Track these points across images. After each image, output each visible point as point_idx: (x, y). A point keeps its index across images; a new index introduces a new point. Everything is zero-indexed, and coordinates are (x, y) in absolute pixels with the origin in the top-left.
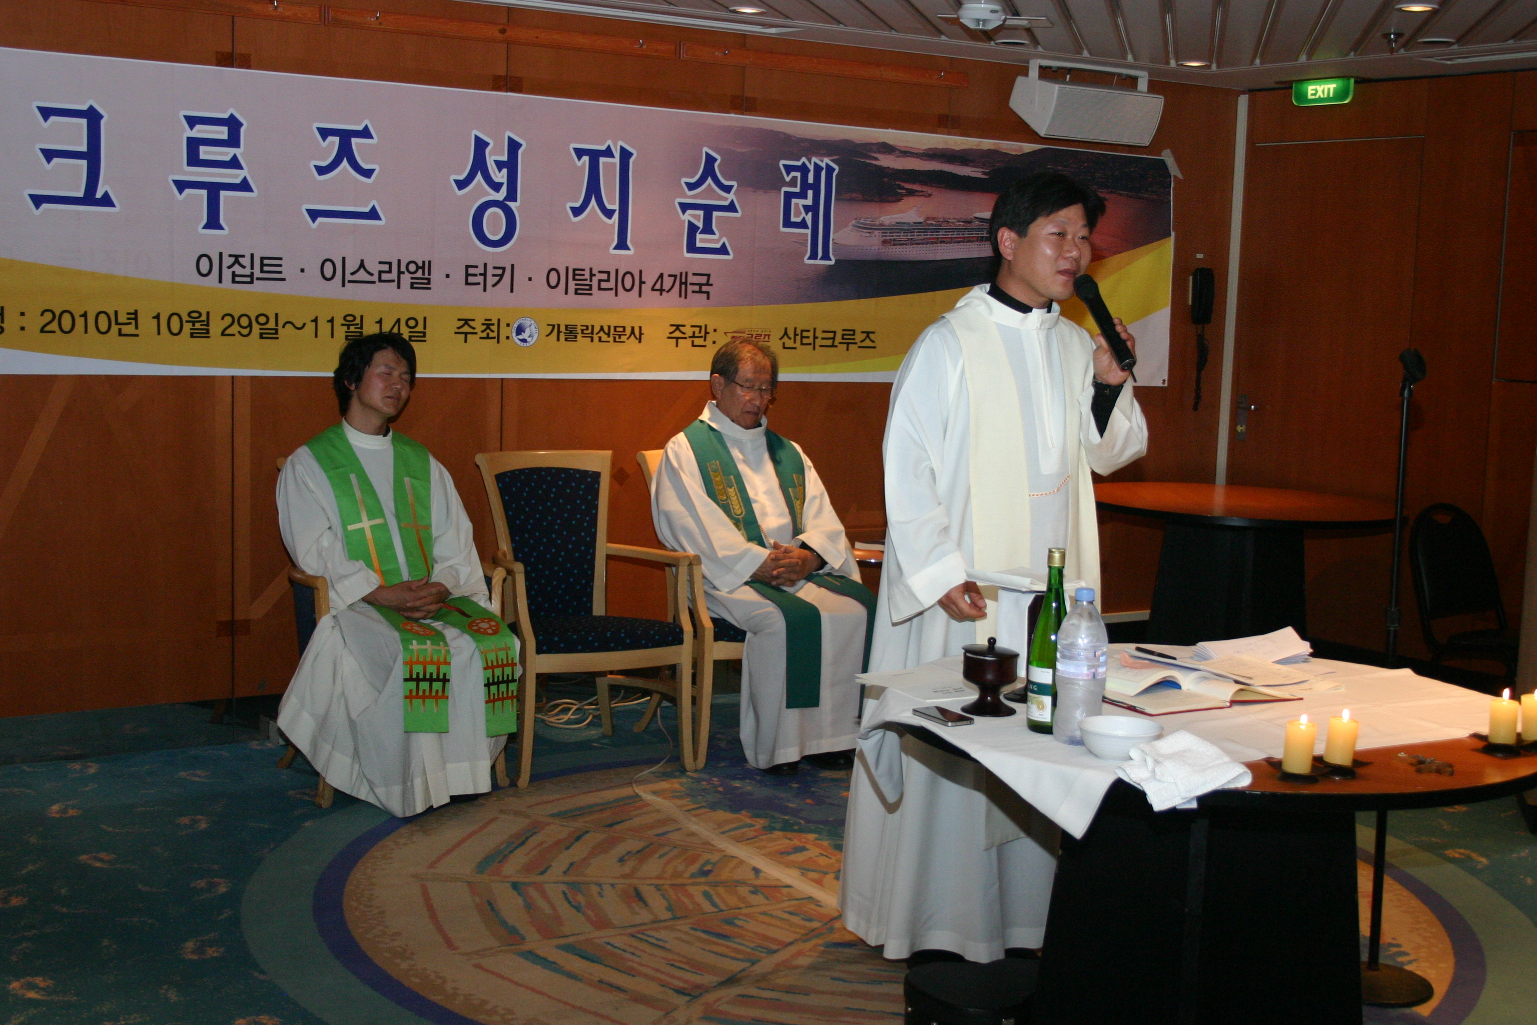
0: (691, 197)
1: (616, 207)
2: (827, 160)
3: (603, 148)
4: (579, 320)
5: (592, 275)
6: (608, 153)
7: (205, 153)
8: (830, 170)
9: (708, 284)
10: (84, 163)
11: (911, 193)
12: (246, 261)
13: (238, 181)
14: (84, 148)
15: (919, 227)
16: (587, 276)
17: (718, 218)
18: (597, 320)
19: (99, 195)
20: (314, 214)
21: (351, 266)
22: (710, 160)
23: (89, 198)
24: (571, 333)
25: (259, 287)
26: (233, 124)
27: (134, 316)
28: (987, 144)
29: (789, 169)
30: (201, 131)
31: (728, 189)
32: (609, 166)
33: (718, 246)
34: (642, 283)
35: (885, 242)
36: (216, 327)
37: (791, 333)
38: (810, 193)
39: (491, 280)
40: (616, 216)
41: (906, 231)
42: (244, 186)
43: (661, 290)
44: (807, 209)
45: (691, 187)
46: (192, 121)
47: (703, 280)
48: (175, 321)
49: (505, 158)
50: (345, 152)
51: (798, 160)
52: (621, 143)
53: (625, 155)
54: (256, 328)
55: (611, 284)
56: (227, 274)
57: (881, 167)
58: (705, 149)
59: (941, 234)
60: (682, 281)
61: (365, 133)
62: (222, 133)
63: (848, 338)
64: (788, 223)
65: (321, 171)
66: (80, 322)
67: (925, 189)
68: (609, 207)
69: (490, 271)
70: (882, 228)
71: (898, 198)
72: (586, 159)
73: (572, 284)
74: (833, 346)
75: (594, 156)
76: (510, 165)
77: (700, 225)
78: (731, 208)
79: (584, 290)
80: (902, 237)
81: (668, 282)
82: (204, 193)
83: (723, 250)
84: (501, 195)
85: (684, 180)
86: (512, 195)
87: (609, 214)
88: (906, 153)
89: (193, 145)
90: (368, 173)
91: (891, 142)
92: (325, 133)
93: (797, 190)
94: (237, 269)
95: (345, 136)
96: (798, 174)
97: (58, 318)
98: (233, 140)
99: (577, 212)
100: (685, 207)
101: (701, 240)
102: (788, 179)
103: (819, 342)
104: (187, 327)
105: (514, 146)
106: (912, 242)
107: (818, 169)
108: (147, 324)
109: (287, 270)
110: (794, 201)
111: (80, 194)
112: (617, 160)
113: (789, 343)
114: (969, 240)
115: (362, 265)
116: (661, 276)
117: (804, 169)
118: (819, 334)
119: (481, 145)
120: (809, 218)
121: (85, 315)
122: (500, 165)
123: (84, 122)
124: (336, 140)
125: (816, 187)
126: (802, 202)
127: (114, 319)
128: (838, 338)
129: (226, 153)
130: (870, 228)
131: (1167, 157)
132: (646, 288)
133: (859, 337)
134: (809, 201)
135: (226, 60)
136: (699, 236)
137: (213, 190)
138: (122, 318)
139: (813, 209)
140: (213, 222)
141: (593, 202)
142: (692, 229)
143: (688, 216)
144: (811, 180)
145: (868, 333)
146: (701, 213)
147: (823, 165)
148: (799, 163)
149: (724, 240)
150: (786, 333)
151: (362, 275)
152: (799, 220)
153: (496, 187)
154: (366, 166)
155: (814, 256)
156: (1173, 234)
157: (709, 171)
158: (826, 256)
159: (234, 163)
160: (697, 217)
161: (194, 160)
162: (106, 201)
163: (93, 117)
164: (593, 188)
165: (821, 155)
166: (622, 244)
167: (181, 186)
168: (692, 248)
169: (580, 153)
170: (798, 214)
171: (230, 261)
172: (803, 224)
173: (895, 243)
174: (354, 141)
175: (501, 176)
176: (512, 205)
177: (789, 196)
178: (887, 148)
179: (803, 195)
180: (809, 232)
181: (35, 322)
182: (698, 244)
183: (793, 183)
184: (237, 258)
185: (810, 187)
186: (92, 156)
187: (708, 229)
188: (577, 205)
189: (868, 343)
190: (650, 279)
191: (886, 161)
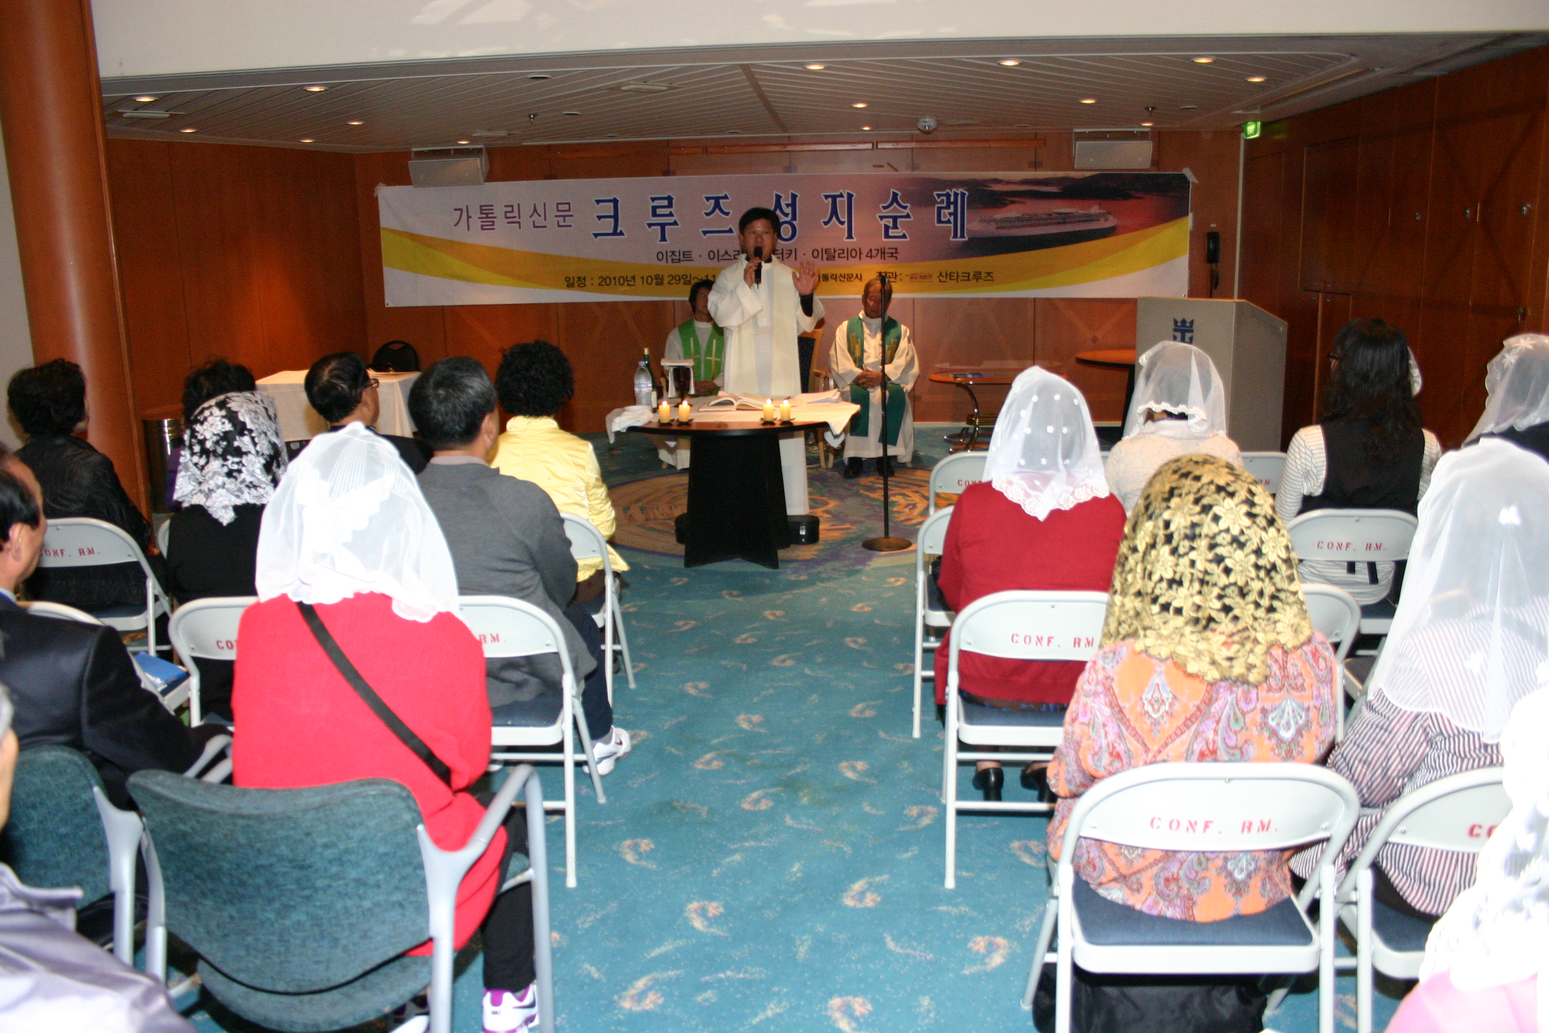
0: (885, 213)
1: (846, 220)
2: (961, 190)
3: (838, 193)
4: (829, 272)
5: (835, 251)
6: (841, 196)
7: (659, 211)
8: (963, 195)
9: (896, 253)
10: (612, 220)
11: (1013, 202)
12: (677, 254)
13: (672, 221)
14: (612, 214)
15: (1018, 219)
16: (832, 251)
17: (901, 222)
18: (838, 271)
19: (618, 231)
20: (705, 233)
21: (722, 253)
22: (895, 195)
23: (615, 233)
24: (826, 278)
25: (683, 264)
26: (670, 199)
27: (634, 278)
28: (1060, 174)
29: (939, 196)
30: (657, 203)
31: (905, 208)
32: (842, 203)
33: (901, 234)
34: (861, 254)
35: (998, 228)
36: (666, 280)
37: (944, 274)
38: (952, 207)
39: (786, 256)
40: (846, 224)
41: (1010, 222)
42: (675, 223)
43: (871, 257)
44: (950, 214)
45: (885, 208)
46: (653, 199)
47: (894, 251)
48: (650, 279)
49: (790, 202)
50: (717, 206)
51: (944, 190)
52: (847, 191)
53: (850, 196)
54: (682, 281)
55: (845, 255)
56: (670, 259)
57: (994, 191)
58: (892, 190)
59: (1032, 222)
60: (882, 253)
61: (726, 197)
62: (665, 203)
63: (977, 276)
64: (939, 221)
65: (707, 214)
66: (613, 281)
67: (1021, 200)
68: (842, 220)
69: (785, 252)
70: (995, 221)
71: (1005, 205)
72: (830, 200)
73: (825, 256)
74: (969, 280)
75: (834, 198)
76: (793, 205)
77: (891, 225)
78: (908, 216)
79: (831, 258)
80: (1008, 224)
81: (874, 253)
82: (659, 228)
83: (904, 236)
84: (789, 218)
85: (881, 206)
86: (794, 218)
87: (842, 223)
88: (1008, 183)
89: (654, 209)
90: (727, 214)
91: (1000, 178)
92: (708, 199)
93: (945, 205)
94: (674, 257)
95: (717, 200)
96: (945, 198)
97: (604, 279)
98: (670, 205)
99: (826, 223)
100: (882, 218)
101: (892, 232)
102: (939, 200)
103: (960, 278)
104: (654, 281)
105: (794, 197)
106: (1014, 227)
107: (956, 195)
108: (639, 281)
109: (695, 255)
110: (943, 211)
111: (611, 231)
112: (845, 199)
113: (942, 279)
114: (1050, 224)
115: (726, 252)
116: (871, 250)
117: (948, 196)
118: (960, 274)
119: (778, 198)
120: (952, 219)
121: (615, 278)
122: (788, 205)
123: (612, 204)
124: (713, 201)
125: (955, 203)
126: (947, 211)
127: (626, 279)
128: (971, 276)
129: (667, 211)
130: (990, 221)
131: (1187, 172)
132: (863, 256)
133: (983, 275)
134: (952, 210)
135: (666, 173)
136: (890, 231)
137: (663, 226)
138: (629, 279)
139: (955, 214)
140: (663, 239)
141: (834, 218)
142: (887, 228)
143: (884, 222)
144: (952, 199)
145: (989, 274)
146: (891, 220)
147: (959, 192)
148: (944, 192)
149: (904, 232)
150: (941, 274)
151: (726, 257)
152: (946, 220)
153: (786, 215)
154: (726, 211)
155: (955, 236)
156: (1191, 215)
157: (895, 198)
158: (962, 236)
159: (671, 215)
160: (890, 223)
161: (654, 214)
162: (621, 234)
163: (615, 201)
164: (834, 212)
165: (958, 188)
166: (850, 236)
167: (650, 225)
168: (887, 236)
169: (827, 197)
170: (945, 216)
171: (670, 254)
172: (949, 222)
173: (1003, 228)
174: (721, 201)
175: (788, 210)
176: (794, 223)
177: (939, 209)
178: (997, 181)
179: (948, 207)
180: (952, 225)
181: (597, 281)
182: (890, 234)
183: (942, 202)
184: (673, 253)
185: (952, 203)
186: (616, 217)
187: (895, 227)
188: (826, 220)
189: (989, 278)
190: (865, 252)
191: (996, 188)
